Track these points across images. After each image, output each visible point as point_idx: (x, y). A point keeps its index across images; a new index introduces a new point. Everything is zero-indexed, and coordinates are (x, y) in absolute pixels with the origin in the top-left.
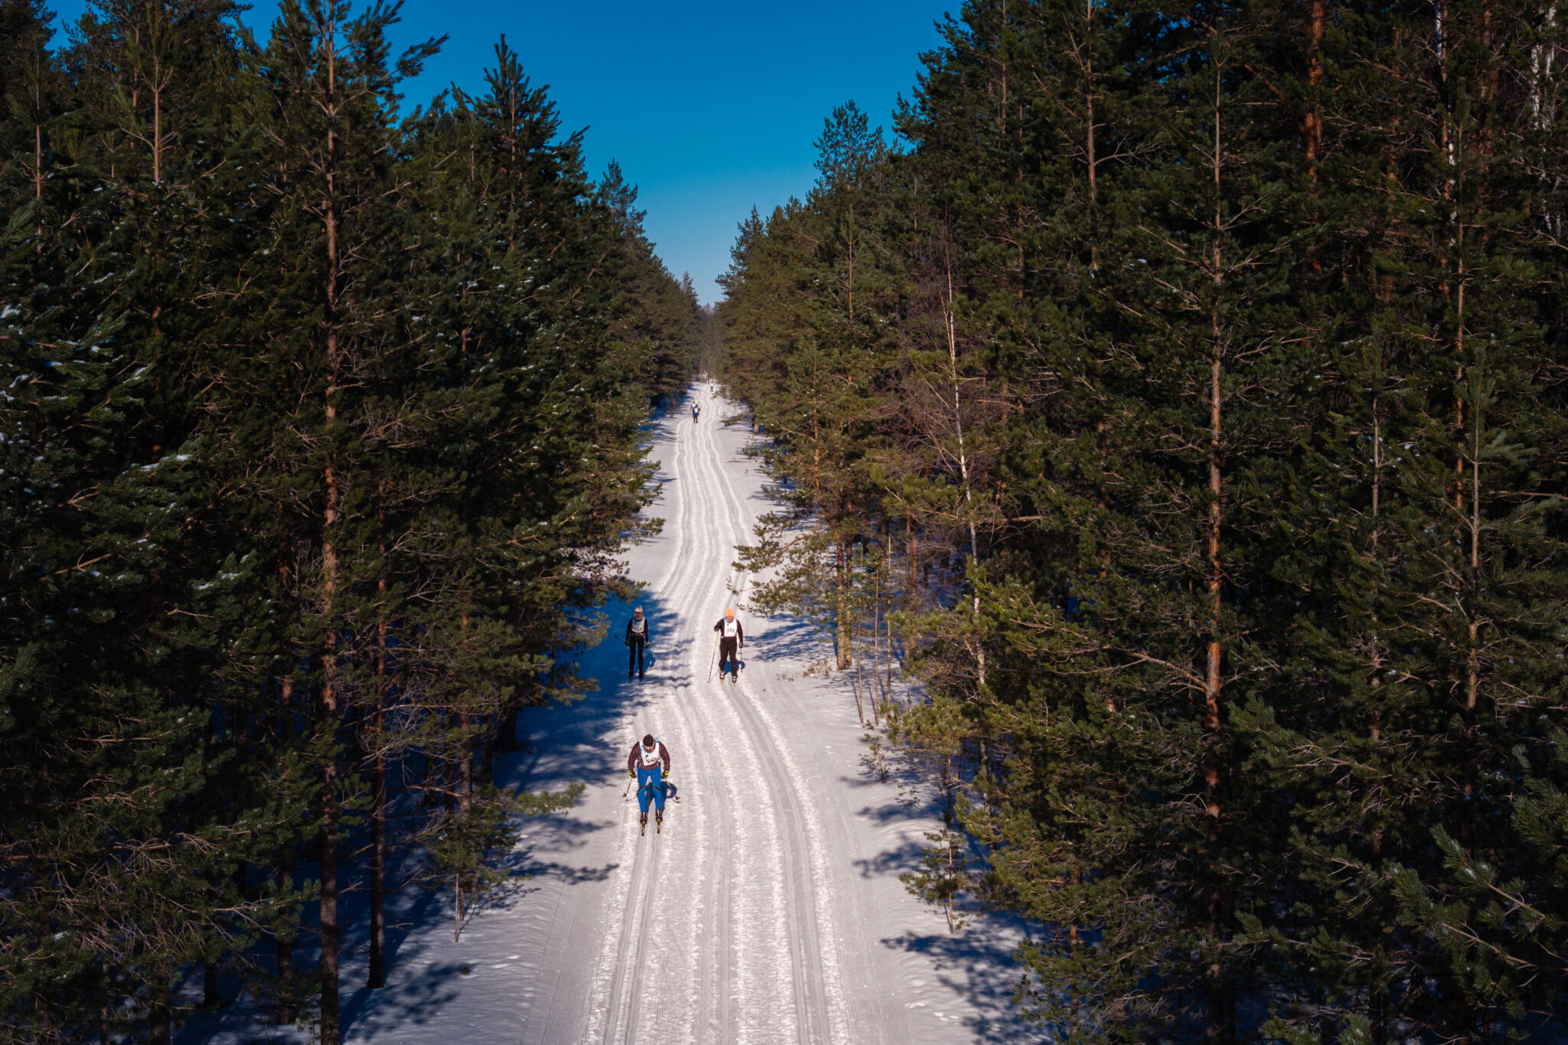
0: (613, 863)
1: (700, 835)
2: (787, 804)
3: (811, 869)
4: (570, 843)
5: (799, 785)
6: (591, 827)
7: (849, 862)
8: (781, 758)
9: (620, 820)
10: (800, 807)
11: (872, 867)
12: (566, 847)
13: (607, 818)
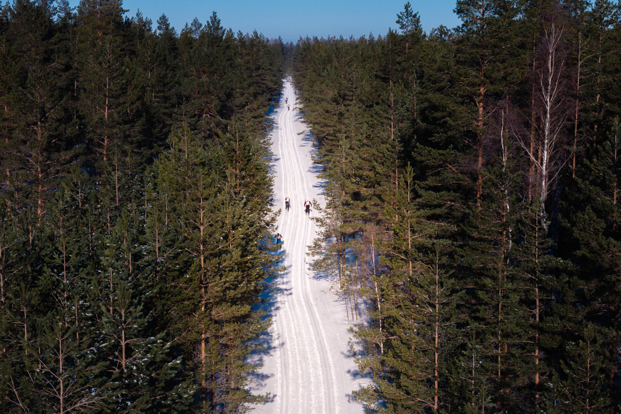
0: (275, 394)
1: (300, 381)
2: (326, 367)
3: (333, 398)
4: (261, 385)
5: (329, 355)
6: (267, 377)
7: (344, 395)
8: (323, 341)
9: (275, 373)
10: (330, 367)
11: (351, 398)
12: (260, 388)
13: (271, 372)
